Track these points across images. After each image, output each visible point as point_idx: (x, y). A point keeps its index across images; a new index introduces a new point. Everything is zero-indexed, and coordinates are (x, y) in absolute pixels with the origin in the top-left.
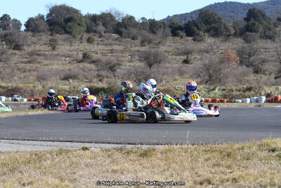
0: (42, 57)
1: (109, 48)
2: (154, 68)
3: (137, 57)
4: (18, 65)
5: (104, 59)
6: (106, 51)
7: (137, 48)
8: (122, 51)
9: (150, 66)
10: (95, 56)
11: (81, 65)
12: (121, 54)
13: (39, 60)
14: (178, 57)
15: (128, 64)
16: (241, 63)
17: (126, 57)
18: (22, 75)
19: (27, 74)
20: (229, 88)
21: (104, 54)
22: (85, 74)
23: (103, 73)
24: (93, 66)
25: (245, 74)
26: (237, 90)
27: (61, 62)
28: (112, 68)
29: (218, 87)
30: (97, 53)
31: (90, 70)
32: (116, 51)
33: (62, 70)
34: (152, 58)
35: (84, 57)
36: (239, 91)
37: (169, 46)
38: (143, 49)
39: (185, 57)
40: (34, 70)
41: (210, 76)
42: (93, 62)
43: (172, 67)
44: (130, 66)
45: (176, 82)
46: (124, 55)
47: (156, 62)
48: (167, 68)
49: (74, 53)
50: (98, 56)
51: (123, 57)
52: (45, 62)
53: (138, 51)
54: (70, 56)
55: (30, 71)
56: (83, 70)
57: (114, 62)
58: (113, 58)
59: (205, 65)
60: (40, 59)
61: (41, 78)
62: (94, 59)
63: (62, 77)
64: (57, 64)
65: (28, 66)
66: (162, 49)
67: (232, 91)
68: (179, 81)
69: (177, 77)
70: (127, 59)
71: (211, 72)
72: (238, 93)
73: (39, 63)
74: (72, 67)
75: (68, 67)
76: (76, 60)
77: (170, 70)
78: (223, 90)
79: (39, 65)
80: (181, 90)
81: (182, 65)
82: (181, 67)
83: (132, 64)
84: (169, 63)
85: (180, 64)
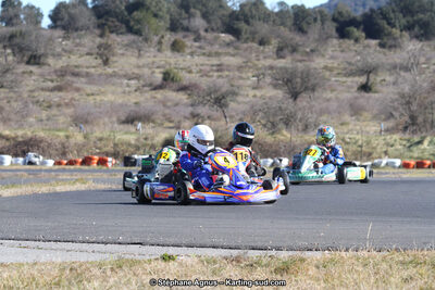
0: (83, 80)
1: (215, 61)
2: (303, 101)
3: (268, 80)
4: (36, 94)
5: (204, 83)
6: (208, 68)
7: (268, 62)
8: (240, 68)
9: (295, 96)
10: (186, 78)
11: (159, 95)
12: (237, 73)
13: (77, 85)
14: (350, 79)
15: (251, 93)
17: (248, 78)
18: (44, 115)
19: (54, 111)
21: (205, 74)
22: (167, 111)
23: (203, 110)
24: (182, 97)
27: (120, 90)
28: (220, 101)
29: (428, 138)
30: (190, 72)
31: (177, 105)
32: (229, 68)
33: (121, 105)
34: (299, 80)
35: (165, 79)
37: (332, 57)
38: (281, 63)
39: (362, 79)
40: (67, 104)
42: (183, 89)
43: (337, 98)
44: (255, 96)
45: (345, 129)
46: (244, 75)
47: (306, 89)
48: (329, 100)
49: (146, 71)
50: (194, 78)
51: (241, 78)
52: (89, 89)
53: (271, 68)
54: (137, 77)
55: (59, 105)
56: (164, 103)
57: (224, 90)
58: (221, 81)
60: (80, 82)
61: (80, 120)
62: (185, 83)
63: (123, 118)
64: (113, 93)
65: (55, 97)
66: (318, 63)
68: (351, 127)
69: (347, 118)
70: (249, 82)
73: (78, 90)
74: (142, 99)
75: (133, 99)
76: (150, 85)
77: (334, 105)
79: (76, 95)
80: (355, 143)
81: (356, 94)
82: (356, 98)
83: (258, 93)
84: (332, 91)
85: (354, 93)
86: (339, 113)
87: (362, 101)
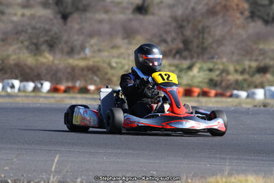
2: (75, 22)
9: (65, 17)
15: (20, 12)
16: (253, 15)
20: (221, 67)
25: (259, 38)
26: (236, 71)
29: (198, 65)
36: (242, 73)
41: (186, 43)
43: (110, 20)
44: (23, 15)
45: (115, 52)
47: (77, 9)
48: (100, 22)
59: (175, 19)
67: (228, 73)
68: (122, 50)
69: (119, 41)
71: (188, 33)
72: (240, 78)
77: (106, 27)
78: (211, 70)
80: (122, 68)
81: (131, 16)
82: (130, 20)
83: (28, 12)
84: (107, 12)
85: (129, 15)
86: (111, 35)
87: (135, 24)
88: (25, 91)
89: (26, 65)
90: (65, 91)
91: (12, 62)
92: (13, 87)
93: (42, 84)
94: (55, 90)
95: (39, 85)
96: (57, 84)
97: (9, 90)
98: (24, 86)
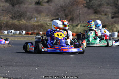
88: (16, 34)
89: (15, 24)
90: (31, 34)
91: (10, 23)
92: (11, 32)
93: (22, 32)
94: (27, 34)
95: (21, 32)
96: (28, 31)
97: (10, 34)
98: (16, 32)
